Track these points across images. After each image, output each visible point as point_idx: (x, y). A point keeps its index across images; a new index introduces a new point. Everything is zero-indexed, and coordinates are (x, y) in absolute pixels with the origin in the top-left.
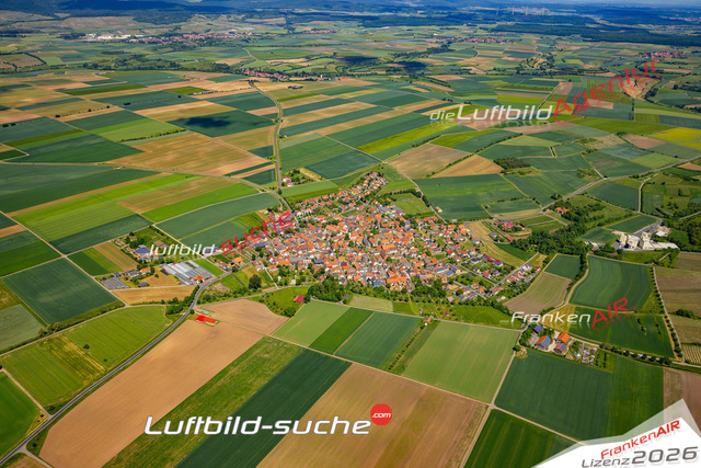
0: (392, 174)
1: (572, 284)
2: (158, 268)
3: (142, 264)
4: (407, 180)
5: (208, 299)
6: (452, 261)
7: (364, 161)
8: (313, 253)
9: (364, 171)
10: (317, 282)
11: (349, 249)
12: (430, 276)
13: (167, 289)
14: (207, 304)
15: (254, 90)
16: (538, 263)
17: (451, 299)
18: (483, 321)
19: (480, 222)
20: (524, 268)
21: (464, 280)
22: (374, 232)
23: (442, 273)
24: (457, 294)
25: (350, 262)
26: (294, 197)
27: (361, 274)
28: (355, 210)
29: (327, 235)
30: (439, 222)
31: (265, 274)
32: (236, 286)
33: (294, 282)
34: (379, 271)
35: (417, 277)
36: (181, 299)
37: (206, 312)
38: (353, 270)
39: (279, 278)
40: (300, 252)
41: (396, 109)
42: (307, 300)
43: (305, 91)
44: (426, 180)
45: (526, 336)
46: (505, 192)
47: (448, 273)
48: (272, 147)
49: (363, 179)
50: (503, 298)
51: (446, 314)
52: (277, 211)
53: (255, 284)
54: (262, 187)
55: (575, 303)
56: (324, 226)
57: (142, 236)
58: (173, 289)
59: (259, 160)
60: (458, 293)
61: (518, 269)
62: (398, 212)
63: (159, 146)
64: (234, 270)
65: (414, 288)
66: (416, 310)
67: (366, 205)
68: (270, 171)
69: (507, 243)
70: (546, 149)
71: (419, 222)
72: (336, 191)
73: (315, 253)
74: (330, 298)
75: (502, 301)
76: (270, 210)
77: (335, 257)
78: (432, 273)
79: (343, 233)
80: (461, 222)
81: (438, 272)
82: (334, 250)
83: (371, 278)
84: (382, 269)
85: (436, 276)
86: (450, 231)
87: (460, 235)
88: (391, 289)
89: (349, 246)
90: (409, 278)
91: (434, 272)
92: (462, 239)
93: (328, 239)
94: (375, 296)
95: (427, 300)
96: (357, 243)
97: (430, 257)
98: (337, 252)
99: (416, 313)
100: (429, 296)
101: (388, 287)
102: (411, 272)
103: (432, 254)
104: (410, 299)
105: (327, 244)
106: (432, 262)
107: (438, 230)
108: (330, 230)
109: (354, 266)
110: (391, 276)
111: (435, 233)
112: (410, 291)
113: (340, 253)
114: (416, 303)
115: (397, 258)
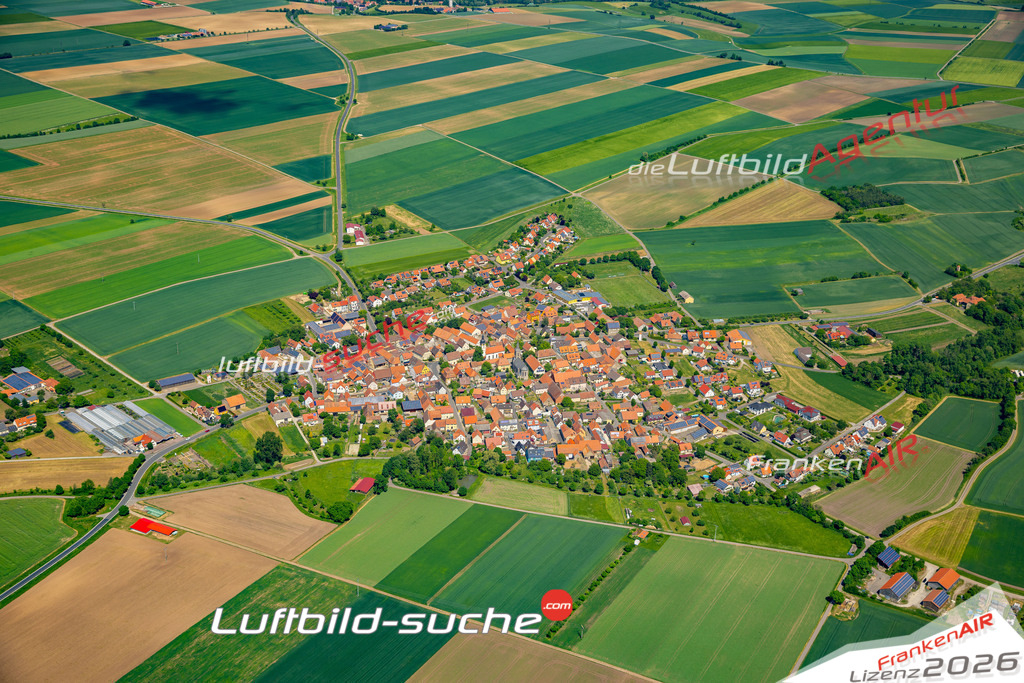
0: (591, 219)
1: (975, 462)
2: (54, 418)
3: (18, 409)
4: (621, 232)
5: (162, 484)
6: (707, 409)
7: (532, 190)
8: (402, 388)
9: (528, 213)
10: (406, 449)
11: (480, 379)
12: (654, 439)
13: (70, 464)
14: (160, 494)
15: (296, 31)
16: (900, 415)
17: (696, 489)
18: (763, 539)
19: (776, 325)
20: (869, 425)
21: (730, 449)
22: (539, 343)
23: (683, 433)
24: (712, 480)
25: (482, 408)
26: (368, 267)
27: (504, 435)
28: (503, 298)
29: (434, 351)
30: (685, 324)
31: (292, 433)
32: (228, 457)
33: (354, 449)
34: (543, 427)
35: (627, 441)
36: (101, 484)
37: (155, 512)
38: (485, 425)
39: (324, 440)
40: (373, 386)
41: (613, 77)
42: (379, 487)
43: (410, 36)
44: (664, 235)
45: (860, 571)
46: (840, 260)
47: (694, 435)
48: (327, 159)
49: (524, 231)
50: (815, 489)
51: (684, 520)
52: (328, 297)
53: (269, 452)
54: (300, 245)
55: (980, 503)
56: (430, 331)
57: (23, 347)
58: (85, 463)
59: (297, 187)
60: (715, 477)
61: (854, 426)
62: (594, 303)
63: (75, 153)
64: (226, 423)
65: (616, 465)
66: (618, 511)
67: (527, 286)
68: (319, 210)
69: (832, 370)
70: (945, 164)
71: (640, 323)
72: (462, 257)
73: (404, 387)
74: (431, 483)
75: (811, 497)
76: (313, 296)
77: (449, 397)
78: (658, 434)
79: (470, 346)
80: (735, 325)
81: (673, 432)
82: (448, 382)
83: (523, 442)
84: (551, 423)
85: (667, 439)
86: (706, 343)
87: (729, 352)
88: (567, 466)
89: (482, 373)
90: (609, 443)
91: (664, 432)
92: (731, 362)
93: (437, 360)
94: (530, 482)
95: (642, 491)
96: (500, 368)
97: (659, 400)
98: (455, 386)
99: (616, 518)
100: (650, 482)
101: (561, 462)
102: (613, 430)
103: (664, 393)
104: (606, 489)
105: (434, 368)
106: (661, 409)
107: (680, 341)
108: (443, 340)
109: (489, 417)
110: (568, 439)
111: (673, 347)
112: (607, 471)
113: (460, 389)
114: (620, 497)
115: (585, 400)
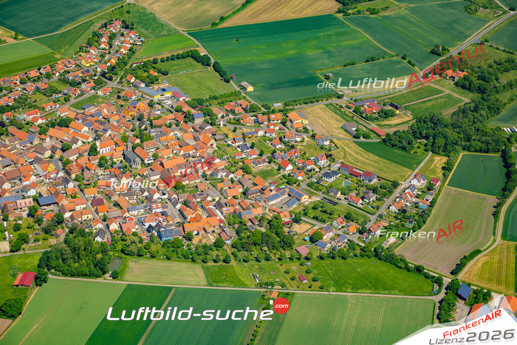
4: (177, 33)
6: (290, 181)
8: (34, 185)
10: (53, 241)
11: (100, 172)
12: (257, 212)
17: (303, 251)
19: (322, 104)
20: (414, 182)
21: (318, 213)
22: (141, 136)
23: (278, 203)
24: (313, 241)
25: (109, 197)
28: (96, 96)
29: (53, 149)
30: (252, 110)
33: (5, 246)
34: (165, 209)
35: (237, 215)
38: (116, 212)
42: (40, 280)
45: (447, 306)
46: (353, 47)
47: (288, 204)
49: (97, 36)
51: (302, 279)
60: (314, 239)
61: (404, 185)
62: (175, 96)
65: (235, 237)
66: (247, 277)
67: (113, 85)
71: (217, 111)
72: (50, 61)
75: (391, 247)
77: (77, 190)
78: (260, 206)
79: (83, 142)
80: (291, 107)
81: (270, 203)
82: (73, 176)
83: (153, 224)
84: (170, 204)
85: (267, 210)
86: (275, 125)
87: (293, 131)
88: (195, 241)
89: (100, 165)
90: (223, 218)
91: (262, 203)
92: (298, 139)
93: (57, 156)
94: (168, 259)
95: (262, 256)
96: (115, 160)
97: (251, 176)
98: (80, 179)
99: (248, 283)
100: (266, 248)
101: (189, 238)
102: (223, 207)
103: (253, 170)
104: (232, 258)
105: (56, 165)
106: (255, 184)
107: (253, 125)
108: (57, 139)
109: (117, 205)
110: (189, 218)
111: (249, 130)
112: (229, 242)
113: (85, 182)
114: (245, 264)
115: (193, 182)
